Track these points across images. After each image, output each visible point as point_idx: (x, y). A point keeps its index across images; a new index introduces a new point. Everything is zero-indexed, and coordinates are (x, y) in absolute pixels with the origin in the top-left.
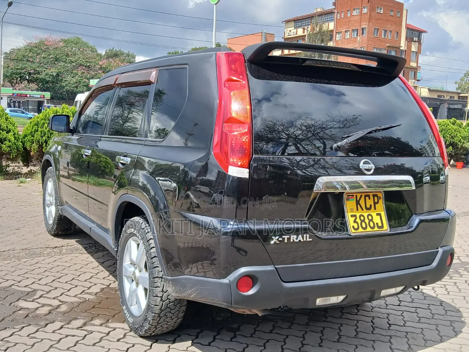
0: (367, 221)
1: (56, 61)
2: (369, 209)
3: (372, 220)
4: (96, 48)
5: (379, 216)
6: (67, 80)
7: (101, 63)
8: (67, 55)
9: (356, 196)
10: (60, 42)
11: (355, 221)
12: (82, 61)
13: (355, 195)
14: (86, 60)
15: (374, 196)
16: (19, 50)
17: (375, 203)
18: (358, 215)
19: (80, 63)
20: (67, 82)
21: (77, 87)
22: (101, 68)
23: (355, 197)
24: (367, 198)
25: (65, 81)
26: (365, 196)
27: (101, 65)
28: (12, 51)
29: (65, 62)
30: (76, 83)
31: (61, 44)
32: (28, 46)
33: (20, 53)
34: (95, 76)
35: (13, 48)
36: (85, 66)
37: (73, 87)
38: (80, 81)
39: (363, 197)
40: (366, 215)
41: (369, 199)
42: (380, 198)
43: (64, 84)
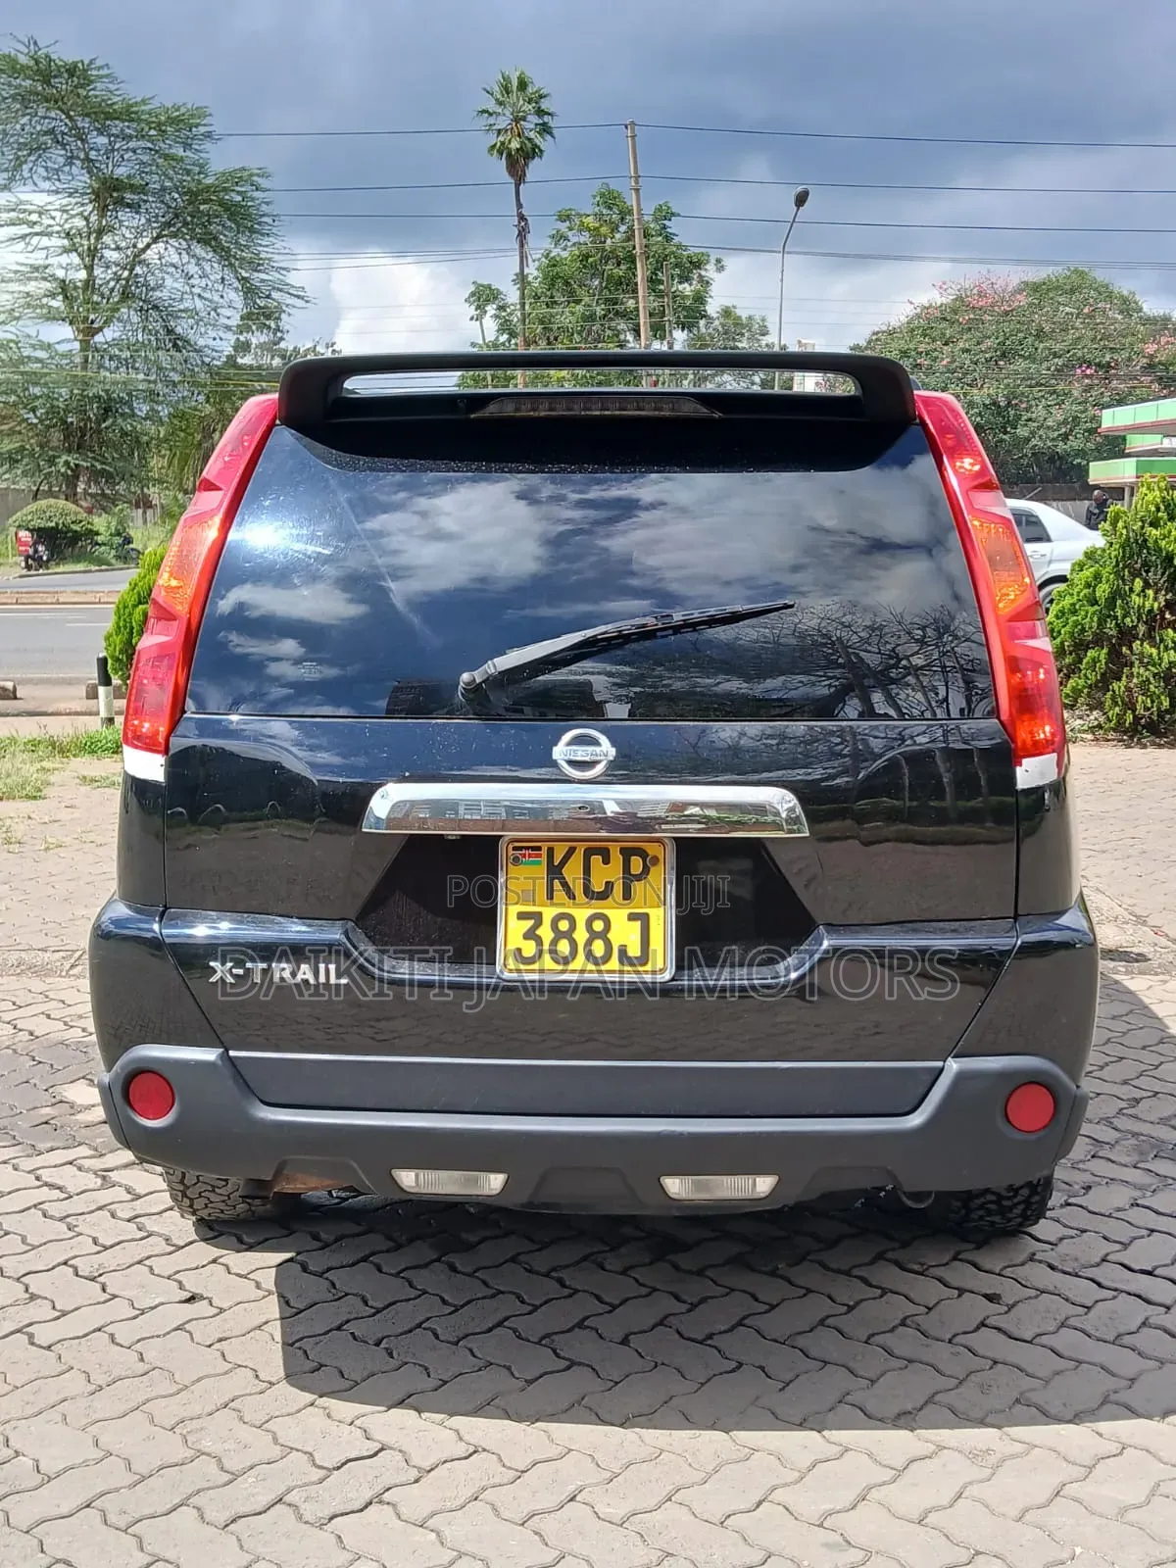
0: (581, 935)
1: (1004, 355)
2: (603, 896)
3: (603, 935)
4: (1137, 298)
5: (637, 925)
6: (1034, 415)
7: (1151, 348)
8: (1040, 335)
9: (551, 851)
10: (1020, 291)
11: (530, 935)
12: (1087, 350)
13: (545, 846)
14: (1102, 343)
15: (627, 853)
16: (891, 333)
17: (629, 878)
18: (549, 913)
19: (1080, 354)
20: (1035, 424)
21: (1065, 437)
22: (1150, 367)
23: (544, 852)
24: (596, 860)
25: (1030, 420)
26: (589, 853)
27: (1151, 357)
28: (874, 338)
29: (1031, 358)
30: (1065, 422)
31: (1022, 300)
32: (919, 316)
33: (894, 345)
34: (1130, 394)
35: (877, 329)
36: (1096, 364)
37: (1053, 439)
38: (1075, 418)
39: (578, 857)
40: (582, 915)
41: (606, 861)
42: (655, 860)
43: (1022, 432)
